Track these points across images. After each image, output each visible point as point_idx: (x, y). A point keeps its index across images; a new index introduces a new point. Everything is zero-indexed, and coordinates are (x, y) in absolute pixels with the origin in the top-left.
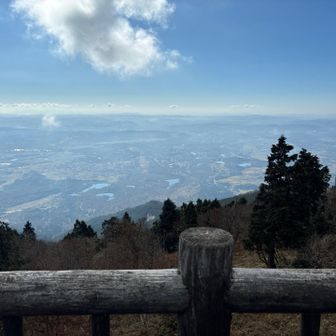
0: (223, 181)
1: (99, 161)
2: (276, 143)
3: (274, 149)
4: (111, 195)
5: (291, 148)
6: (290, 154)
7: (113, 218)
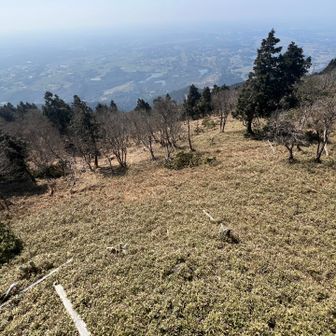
0: (237, 70)
1: (155, 58)
2: (266, 37)
3: (264, 42)
4: (163, 82)
5: (278, 41)
6: (276, 46)
7: (159, 98)
